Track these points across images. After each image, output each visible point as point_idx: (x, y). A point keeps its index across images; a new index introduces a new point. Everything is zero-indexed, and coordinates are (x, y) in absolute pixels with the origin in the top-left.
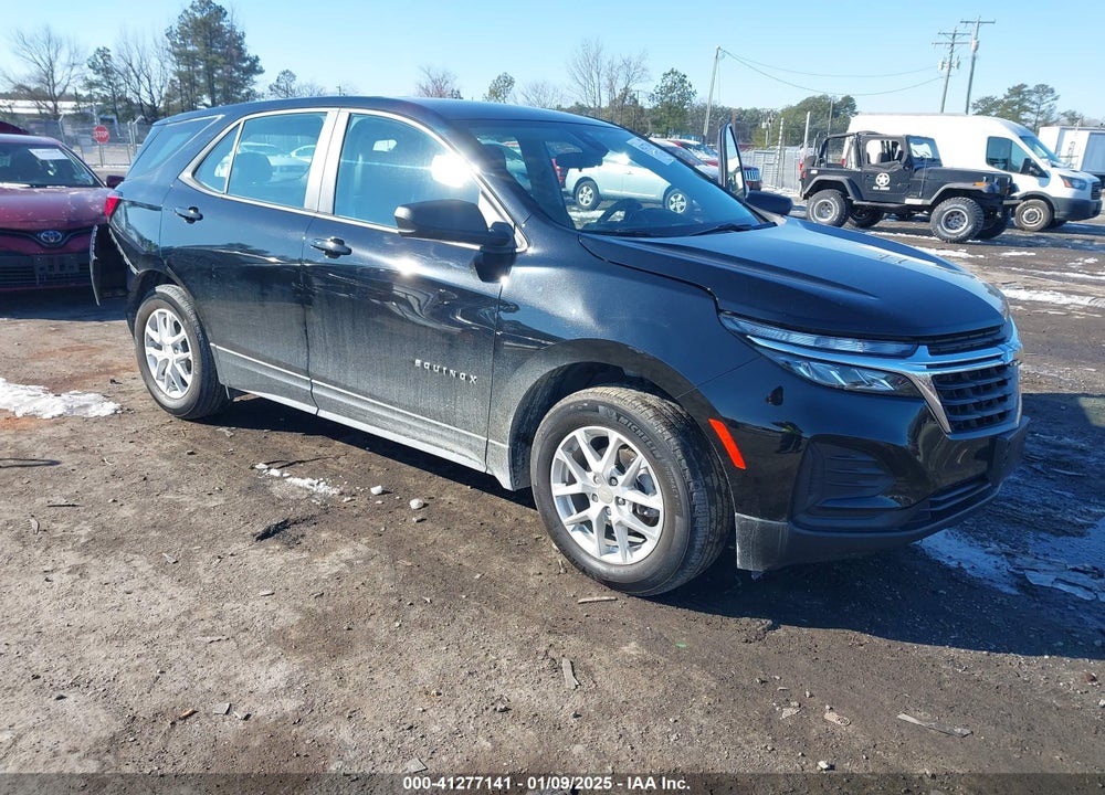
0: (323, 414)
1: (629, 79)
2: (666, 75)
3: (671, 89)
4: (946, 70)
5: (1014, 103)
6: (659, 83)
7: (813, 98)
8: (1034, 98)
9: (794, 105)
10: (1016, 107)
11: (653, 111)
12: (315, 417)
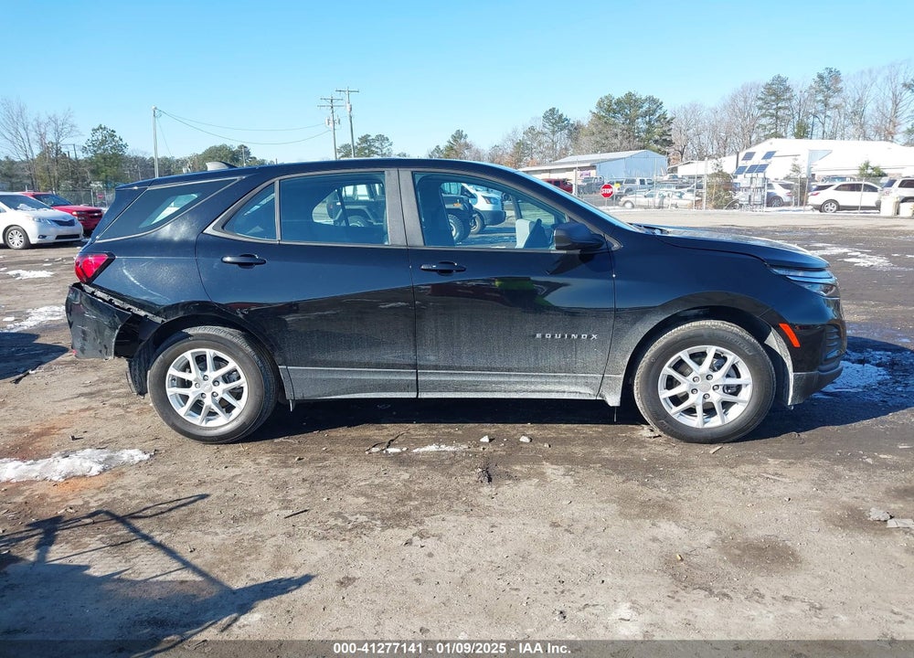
0: (423, 395)
1: (58, 133)
2: (95, 130)
3: (103, 142)
4: (331, 125)
5: (364, 148)
6: (90, 137)
7: (215, 147)
8: (377, 144)
9: (200, 153)
10: (367, 151)
11: (89, 162)
12: (417, 400)
